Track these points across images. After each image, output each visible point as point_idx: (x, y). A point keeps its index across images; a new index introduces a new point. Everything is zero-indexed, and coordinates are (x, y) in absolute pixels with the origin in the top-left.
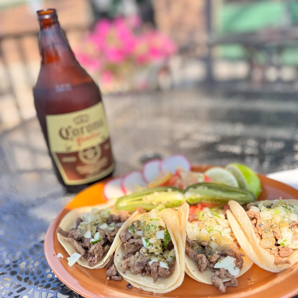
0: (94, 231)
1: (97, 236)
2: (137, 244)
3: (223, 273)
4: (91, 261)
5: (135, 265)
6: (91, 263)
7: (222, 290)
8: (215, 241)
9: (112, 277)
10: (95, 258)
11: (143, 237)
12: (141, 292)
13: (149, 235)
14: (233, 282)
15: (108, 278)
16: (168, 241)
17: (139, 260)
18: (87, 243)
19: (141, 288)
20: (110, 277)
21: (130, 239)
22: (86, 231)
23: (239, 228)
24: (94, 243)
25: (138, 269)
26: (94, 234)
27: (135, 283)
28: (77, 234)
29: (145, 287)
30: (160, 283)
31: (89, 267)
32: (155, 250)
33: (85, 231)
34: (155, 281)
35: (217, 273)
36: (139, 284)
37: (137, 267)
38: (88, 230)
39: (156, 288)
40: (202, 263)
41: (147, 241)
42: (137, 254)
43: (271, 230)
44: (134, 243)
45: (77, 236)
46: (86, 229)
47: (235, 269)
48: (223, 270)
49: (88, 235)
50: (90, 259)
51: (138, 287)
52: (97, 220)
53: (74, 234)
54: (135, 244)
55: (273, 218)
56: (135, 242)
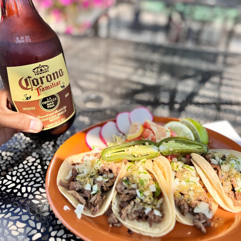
0: (92, 183)
1: (96, 188)
2: (131, 194)
3: (202, 216)
4: (94, 211)
5: (132, 213)
6: (93, 212)
7: (204, 232)
8: (193, 191)
9: (115, 225)
10: (97, 208)
11: (137, 189)
12: (140, 236)
13: (144, 188)
14: (208, 223)
15: (111, 226)
16: (159, 192)
17: (135, 209)
18: (87, 194)
19: (140, 233)
20: (113, 224)
21: (124, 190)
22: (86, 183)
23: (205, 177)
24: (94, 195)
25: (134, 216)
26: (92, 186)
27: (134, 229)
28: (78, 186)
29: (143, 232)
30: (155, 227)
31: (92, 216)
32: (149, 200)
33: (84, 183)
34: (151, 226)
35: (197, 217)
36: (137, 230)
37: (134, 214)
38: (87, 183)
39: (153, 232)
40: (184, 209)
41: (140, 192)
42: (132, 203)
43: (229, 179)
44: (128, 194)
45: (78, 188)
46: (85, 182)
47: (209, 213)
48: (201, 214)
49: (88, 187)
50: (93, 209)
51: (138, 232)
52: (92, 173)
53: (75, 186)
54: (130, 194)
55: (231, 171)
56: (129, 192)
